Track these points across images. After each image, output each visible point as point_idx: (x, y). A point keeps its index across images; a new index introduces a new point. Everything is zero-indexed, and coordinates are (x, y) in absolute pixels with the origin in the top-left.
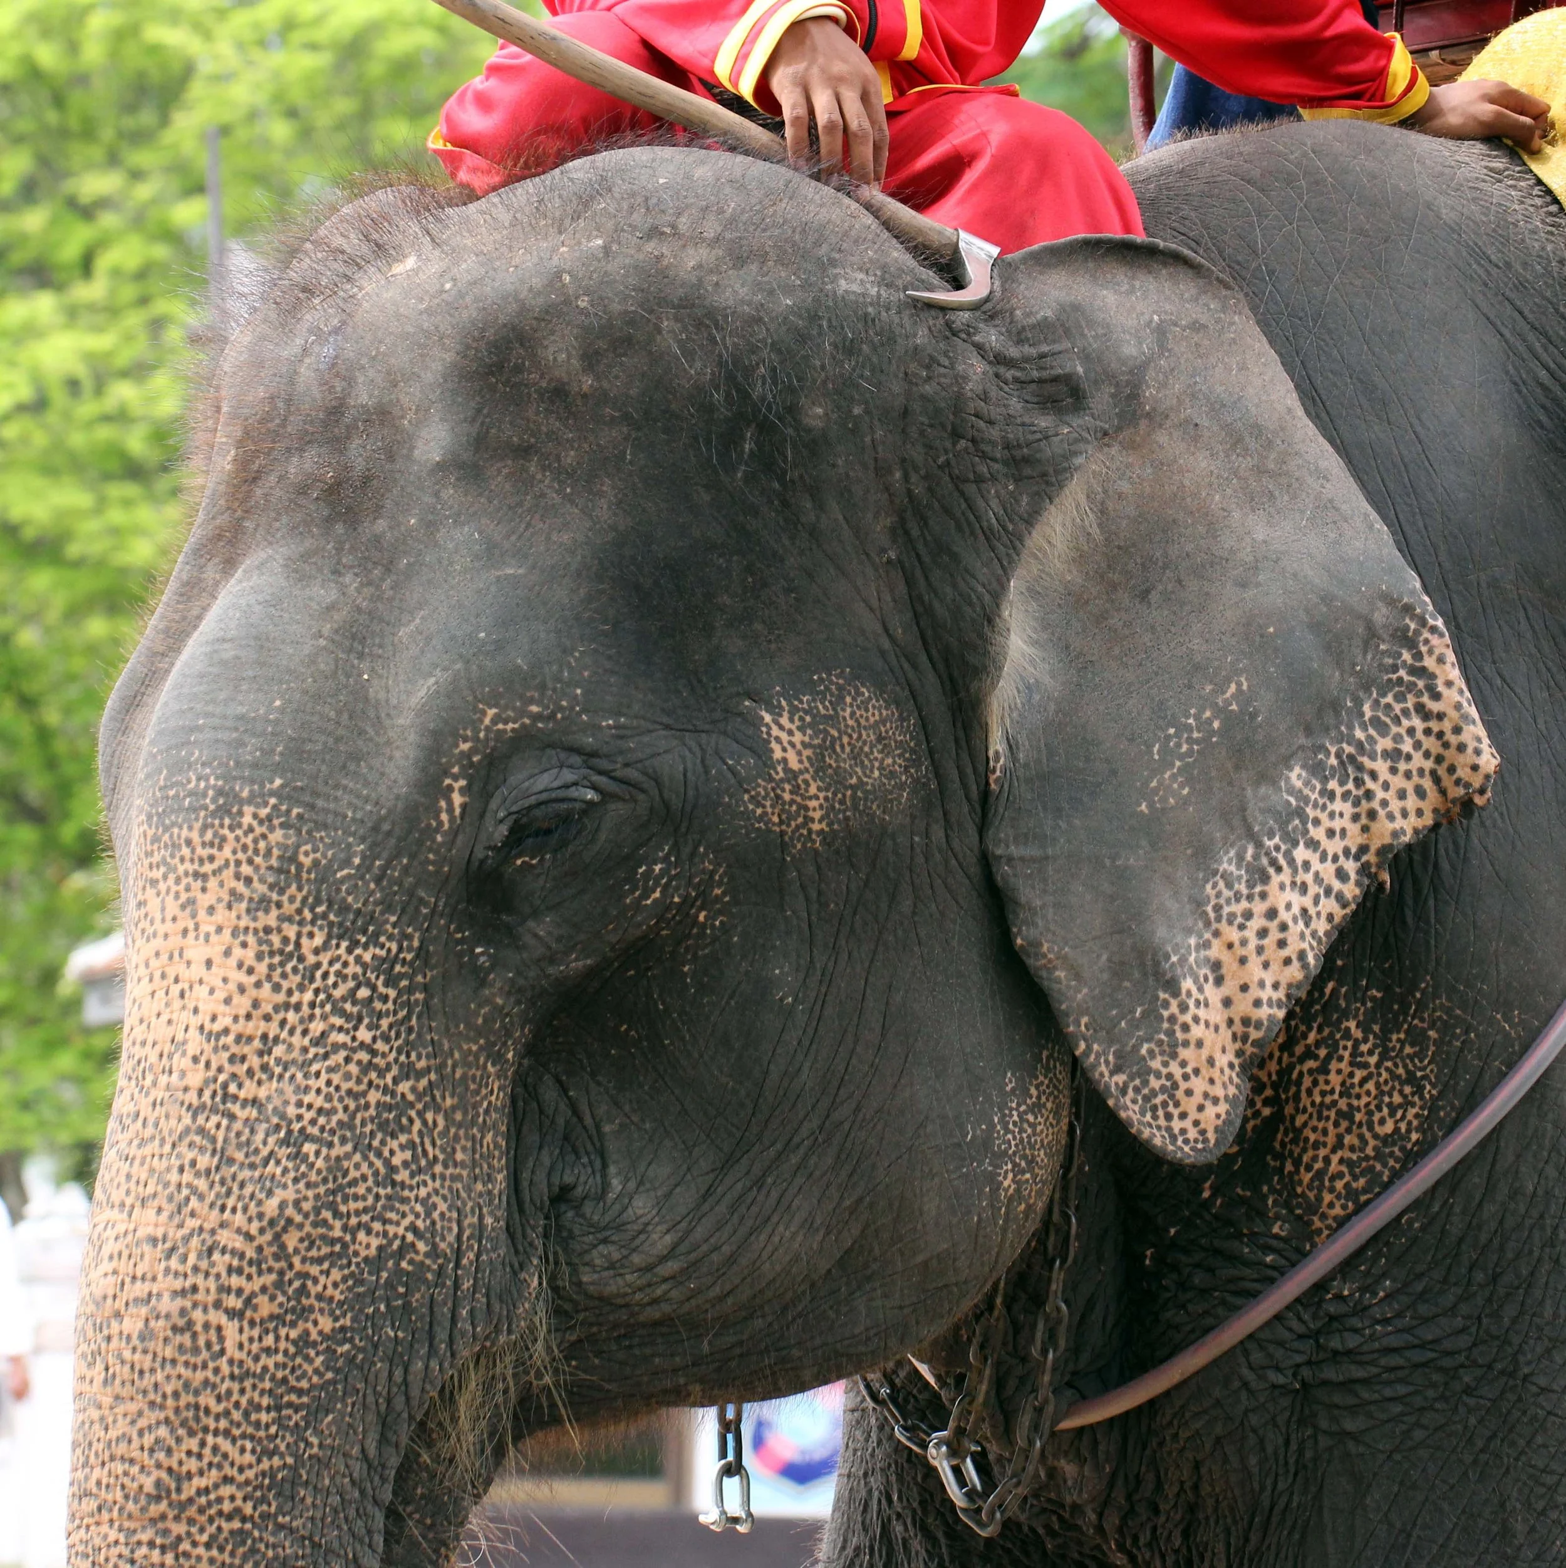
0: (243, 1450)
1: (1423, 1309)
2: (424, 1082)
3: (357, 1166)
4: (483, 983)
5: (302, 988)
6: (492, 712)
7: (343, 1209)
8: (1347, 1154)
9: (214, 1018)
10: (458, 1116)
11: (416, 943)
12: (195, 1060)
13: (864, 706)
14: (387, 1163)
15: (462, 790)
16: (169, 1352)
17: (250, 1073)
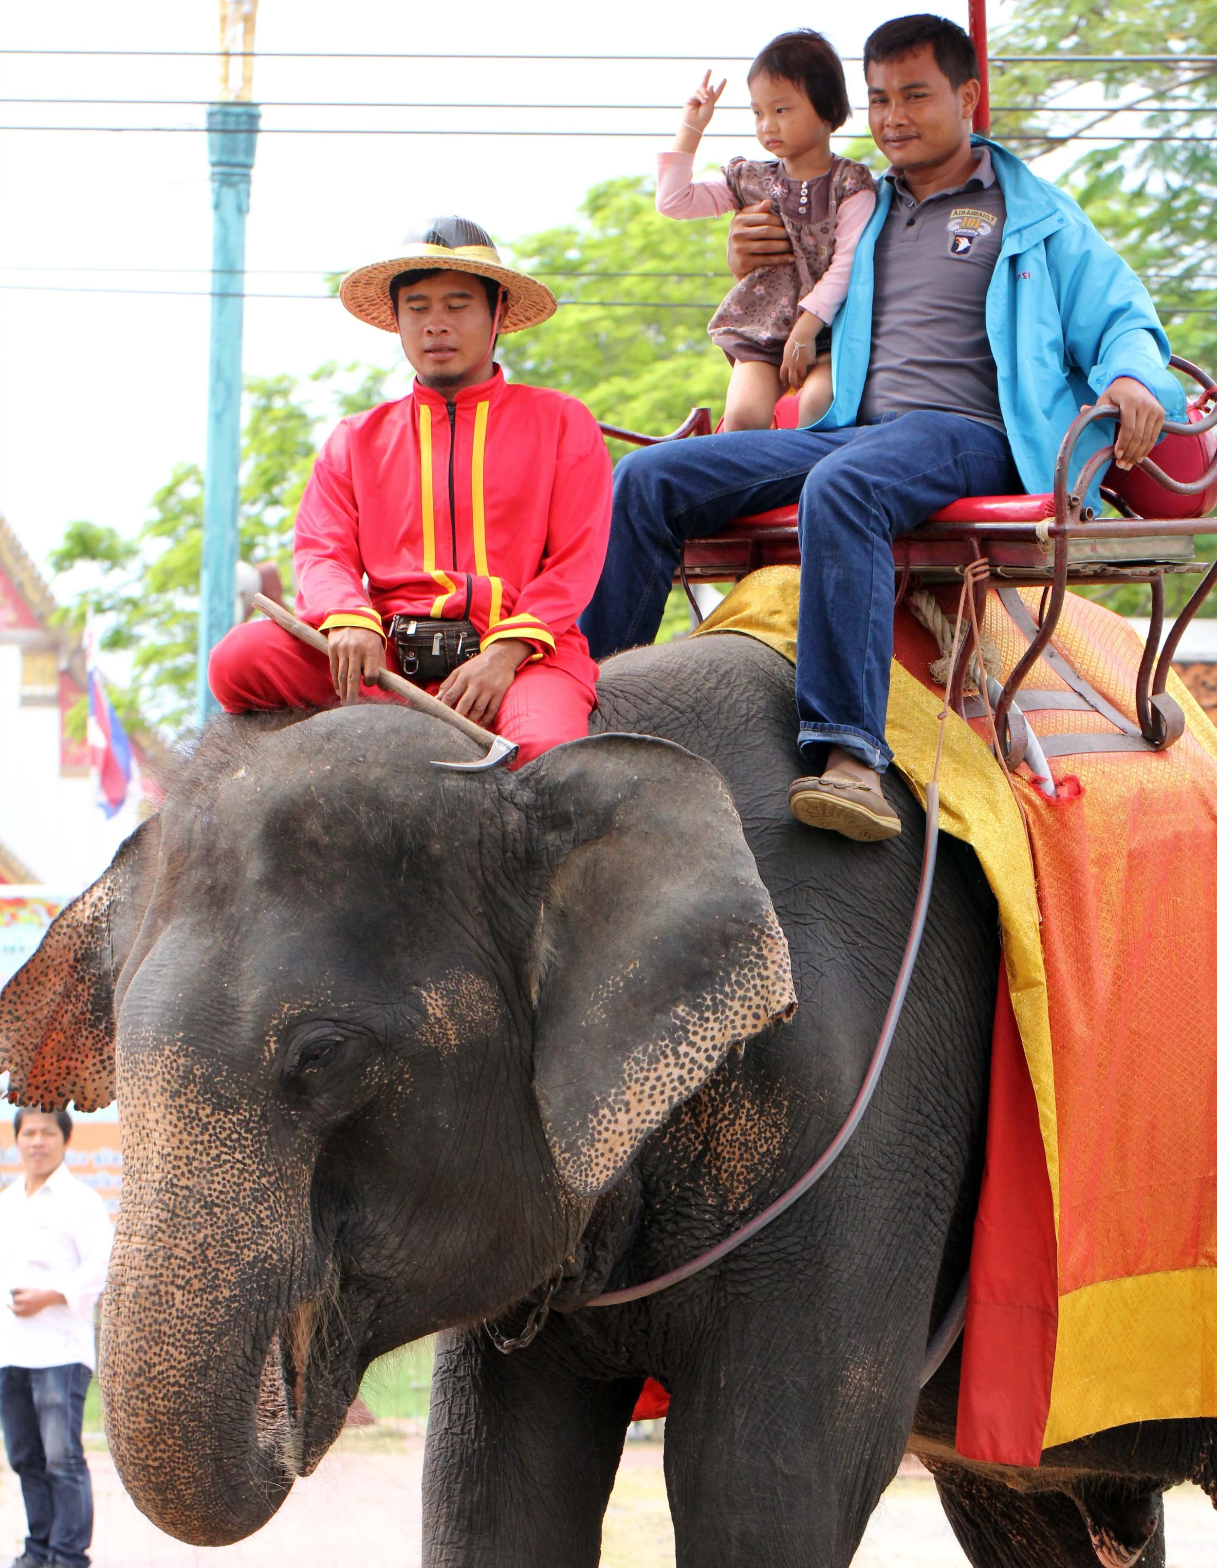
0: (181, 1353)
1: (779, 1234)
2: (273, 1178)
3: (243, 1218)
4: (296, 1128)
5: (202, 1133)
6: (287, 1005)
7: (236, 1238)
8: (745, 1163)
9: (163, 1148)
10: (291, 1193)
11: (259, 1113)
12: (157, 1167)
13: (472, 983)
14: (258, 1216)
15: (275, 1042)
16: (148, 1304)
17: (183, 1174)
